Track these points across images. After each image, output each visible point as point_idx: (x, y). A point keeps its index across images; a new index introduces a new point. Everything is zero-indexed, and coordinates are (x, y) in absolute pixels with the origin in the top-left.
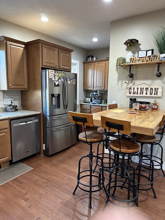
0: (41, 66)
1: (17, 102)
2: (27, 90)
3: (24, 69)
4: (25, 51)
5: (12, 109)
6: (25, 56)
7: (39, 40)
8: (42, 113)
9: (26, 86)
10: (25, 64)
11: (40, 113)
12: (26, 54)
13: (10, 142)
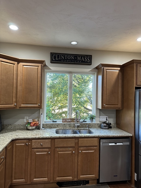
0: (135, 86)
1: (112, 119)
2: (121, 109)
3: (118, 89)
4: (121, 73)
5: (105, 126)
6: (120, 78)
7: (133, 60)
8: (134, 135)
9: (119, 106)
10: (120, 85)
11: (131, 135)
12: (121, 75)
13: (98, 160)
